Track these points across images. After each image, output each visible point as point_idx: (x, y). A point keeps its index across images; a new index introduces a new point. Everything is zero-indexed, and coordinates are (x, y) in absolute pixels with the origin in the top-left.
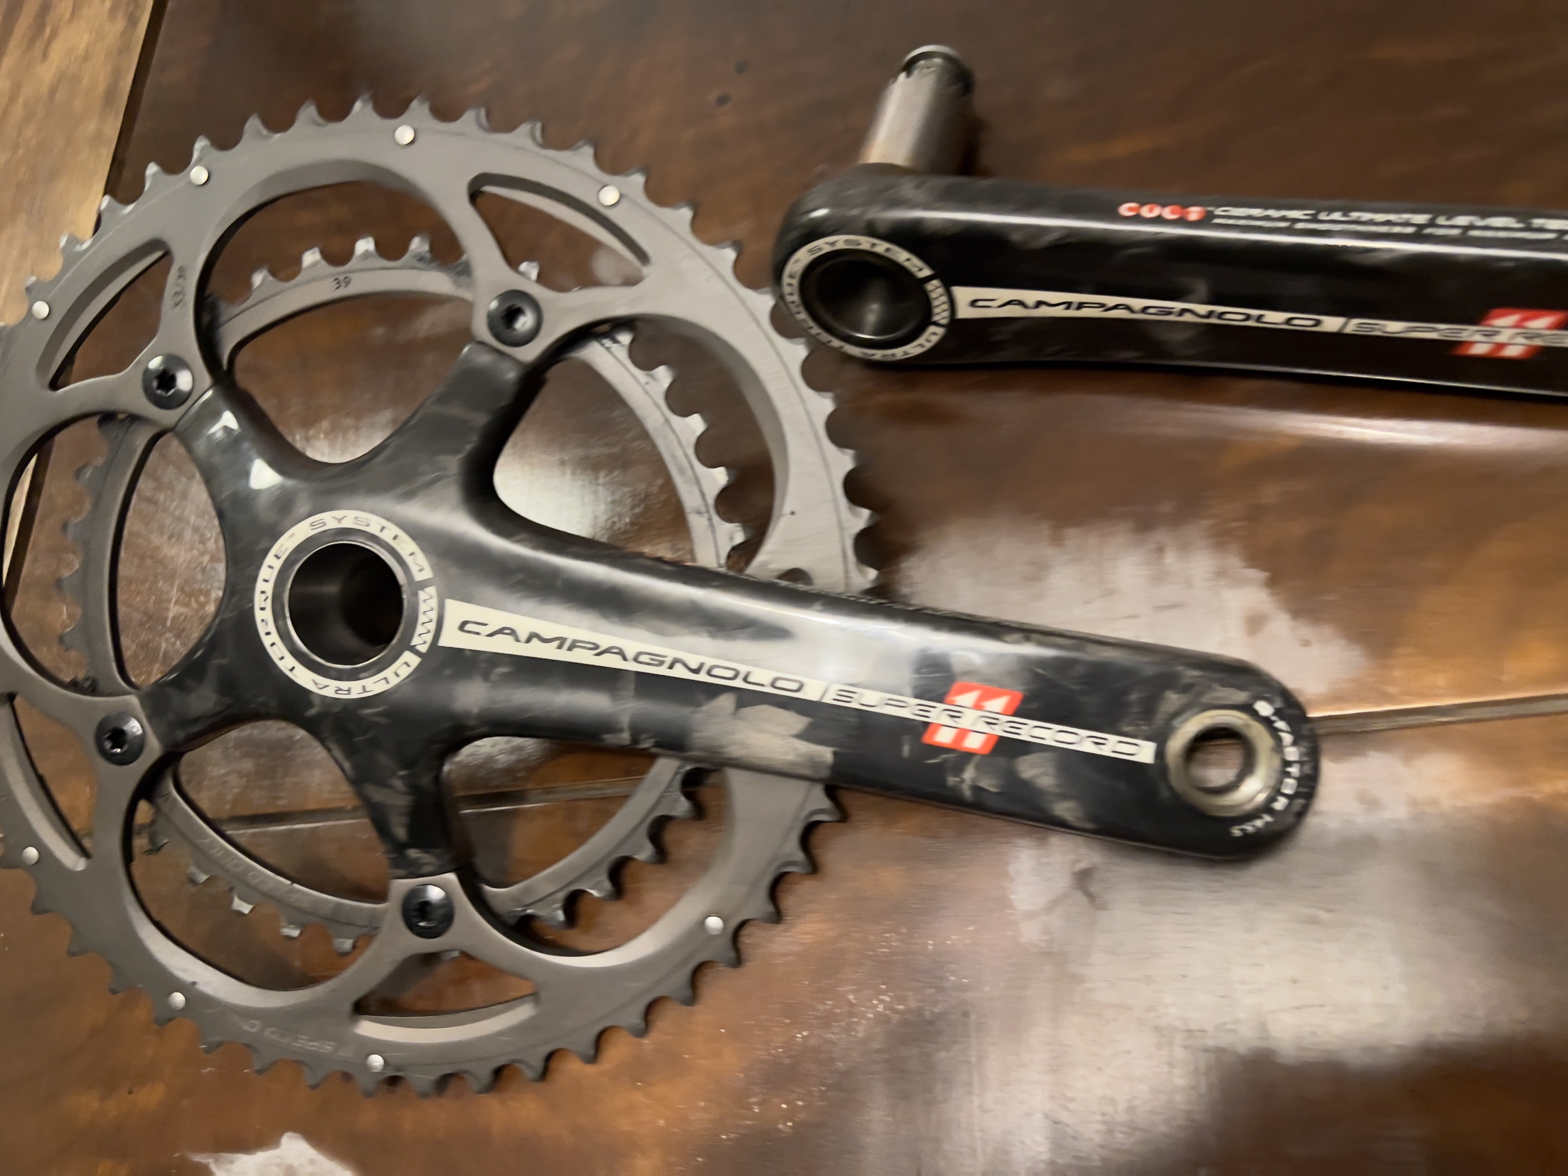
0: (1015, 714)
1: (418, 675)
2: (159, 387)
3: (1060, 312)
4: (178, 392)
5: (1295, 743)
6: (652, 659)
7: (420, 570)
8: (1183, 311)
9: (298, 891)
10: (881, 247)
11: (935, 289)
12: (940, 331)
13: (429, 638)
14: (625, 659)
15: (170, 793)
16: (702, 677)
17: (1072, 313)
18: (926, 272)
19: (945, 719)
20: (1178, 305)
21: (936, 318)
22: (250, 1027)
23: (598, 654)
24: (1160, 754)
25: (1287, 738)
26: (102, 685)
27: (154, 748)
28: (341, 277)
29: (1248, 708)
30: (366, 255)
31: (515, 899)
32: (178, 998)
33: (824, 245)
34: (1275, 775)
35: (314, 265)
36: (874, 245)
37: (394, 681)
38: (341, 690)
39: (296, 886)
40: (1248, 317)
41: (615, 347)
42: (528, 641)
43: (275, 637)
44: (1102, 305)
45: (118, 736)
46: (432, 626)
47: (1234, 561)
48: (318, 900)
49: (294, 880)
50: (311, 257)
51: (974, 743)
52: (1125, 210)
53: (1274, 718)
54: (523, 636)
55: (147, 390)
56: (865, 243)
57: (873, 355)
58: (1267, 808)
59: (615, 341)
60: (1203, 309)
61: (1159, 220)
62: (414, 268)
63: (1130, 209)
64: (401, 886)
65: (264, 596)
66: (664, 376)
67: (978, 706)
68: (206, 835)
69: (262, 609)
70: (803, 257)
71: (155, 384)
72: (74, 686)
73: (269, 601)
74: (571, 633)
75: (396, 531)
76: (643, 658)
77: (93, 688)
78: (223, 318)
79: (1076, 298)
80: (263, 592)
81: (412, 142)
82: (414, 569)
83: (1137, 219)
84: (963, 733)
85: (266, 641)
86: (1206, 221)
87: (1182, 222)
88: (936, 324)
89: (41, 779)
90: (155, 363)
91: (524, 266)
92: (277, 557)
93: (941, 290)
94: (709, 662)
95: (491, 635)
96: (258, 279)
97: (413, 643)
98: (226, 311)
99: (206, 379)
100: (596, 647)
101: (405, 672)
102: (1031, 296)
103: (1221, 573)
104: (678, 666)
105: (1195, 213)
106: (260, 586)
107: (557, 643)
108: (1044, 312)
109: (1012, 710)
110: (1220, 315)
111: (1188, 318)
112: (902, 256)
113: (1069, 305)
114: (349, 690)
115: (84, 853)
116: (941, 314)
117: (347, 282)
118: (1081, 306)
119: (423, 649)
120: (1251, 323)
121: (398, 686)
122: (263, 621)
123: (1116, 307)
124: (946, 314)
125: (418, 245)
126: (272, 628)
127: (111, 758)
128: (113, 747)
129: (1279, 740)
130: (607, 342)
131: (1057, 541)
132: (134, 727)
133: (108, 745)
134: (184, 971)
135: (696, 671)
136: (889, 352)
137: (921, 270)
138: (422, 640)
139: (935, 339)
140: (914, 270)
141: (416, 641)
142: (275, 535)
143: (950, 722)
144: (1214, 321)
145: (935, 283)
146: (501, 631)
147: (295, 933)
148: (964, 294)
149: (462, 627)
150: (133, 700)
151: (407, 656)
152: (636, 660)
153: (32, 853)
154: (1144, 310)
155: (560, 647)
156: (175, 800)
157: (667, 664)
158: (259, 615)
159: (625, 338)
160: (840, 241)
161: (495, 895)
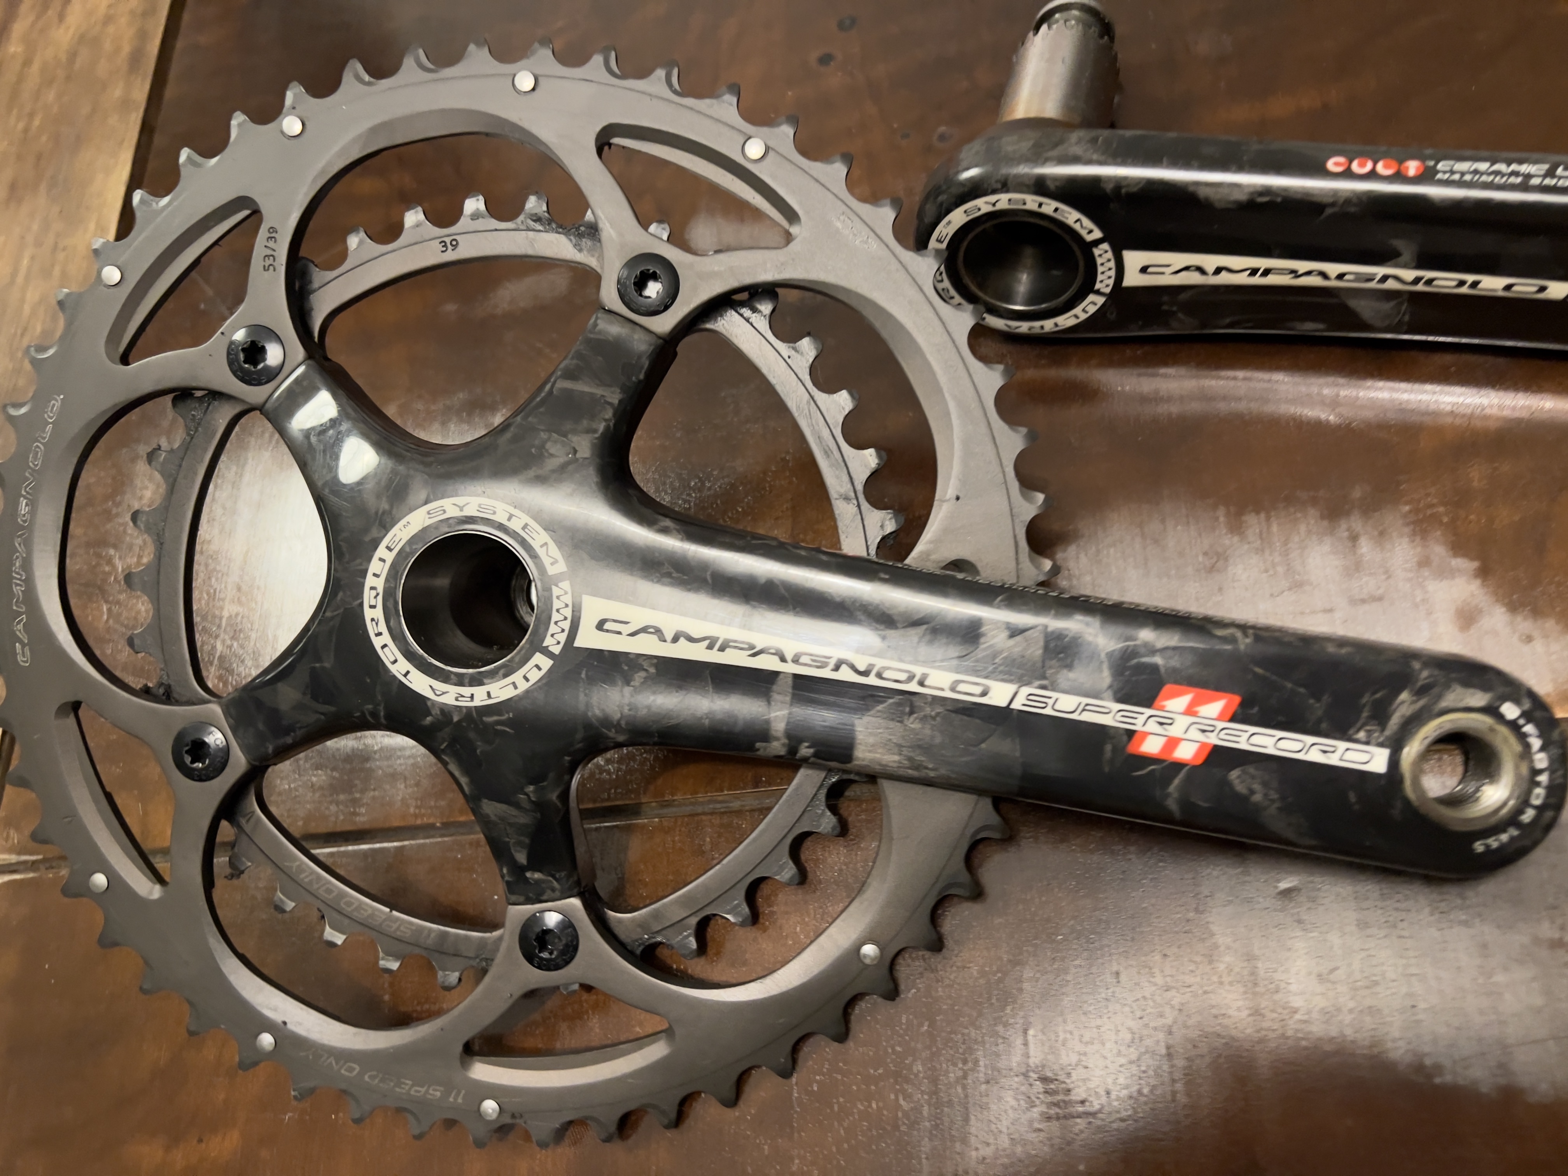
0: (1233, 719)
1: (549, 680)
2: (245, 362)
3: (1243, 279)
4: (267, 368)
5: (1543, 749)
6: (813, 661)
7: (552, 564)
8: (1385, 278)
9: (398, 919)
10: (1049, 207)
11: (1103, 254)
12: (1100, 300)
13: (562, 638)
14: (783, 659)
15: (253, 812)
16: (872, 680)
17: (1257, 280)
18: (1097, 234)
19: (1152, 726)
20: (1380, 271)
21: (1098, 286)
22: (350, 1072)
23: (754, 655)
24: (1394, 763)
25: (1536, 743)
26: (177, 691)
27: (239, 762)
28: (448, 240)
29: (1492, 710)
30: (475, 216)
31: (643, 925)
32: (267, 1040)
33: (983, 205)
34: (1525, 785)
35: (418, 225)
36: (1040, 205)
37: (523, 686)
38: (463, 696)
39: (395, 913)
40: (1462, 283)
41: (754, 318)
42: (675, 639)
43: (386, 638)
44: (1293, 272)
45: (199, 749)
46: (566, 625)
47: (1439, 550)
48: (421, 929)
49: (392, 907)
50: (413, 217)
51: (1185, 752)
52: (1334, 164)
53: (1521, 722)
54: (669, 636)
55: (232, 363)
56: (1031, 202)
57: (1017, 328)
58: (1513, 820)
59: (754, 310)
60: (1409, 275)
61: (1372, 175)
62: (529, 229)
63: (1337, 164)
64: (518, 912)
65: (374, 593)
66: (807, 348)
67: (1190, 711)
68: (296, 859)
69: (372, 607)
70: (957, 218)
71: (242, 356)
72: (146, 693)
73: (380, 598)
74: (723, 633)
75: (526, 519)
76: (803, 659)
77: (167, 696)
78: (316, 284)
79: (1262, 263)
80: (372, 588)
81: (534, 89)
82: (546, 561)
83: (1347, 174)
84: (1172, 743)
85: (377, 642)
86: (1427, 176)
87: (1399, 177)
88: (1098, 292)
89: (109, 797)
90: (240, 335)
91: (653, 228)
92: (389, 549)
93: (1110, 255)
94: (879, 663)
95: (633, 634)
96: (353, 241)
97: (545, 644)
98: (318, 276)
99: (300, 352)
100: (752, 647)
101: (535, 676)
102: (1210, 261)
103: (1424, 563)
104: (844, 668)
105: (1412, 167)
106: (370, 581)
107: (707, 642)
108: (1225, 279)
109: (1229, 715)
110: (1429, 282)
111: (1391, 284)
112: (1071, 216)
113: (1254, 272)
114: (472, 696)
115: (159, 878)
116: (1105, 281)
117: (455, 246)
118: (1267, 272)
119: (556, 650)
120: (1464, 290)
121: (527, 692)
122: (373, 620)
123: (1309, 273)
124: (1111, 282)
125: (533, 204)
126: (383, 627)
127: (190, 774)
128: (193, 762)
129: (1527, 746)
130: (747, 312)
131: (1236, 527)
132: (215, 738)
133: (188, 759)
134: (275, 1010)
135: (865, 673)
136: (1037, 324)
137: (1090, 232)
138: (554, 641)
139: (1092, 309)
140: (1083, 233)
141: (548, 642)
142: (386, 523)
143: (1158, 729)
144: (1420, 287)
145: (1105, 246)
146: (644, 630)
147: (394, 965)
148: (1134, 259)
149: (600, 626)
150: (216, 709)
151: (538, 658)
152: (796, 660)
153: (100, 880)
154: (1341, 277)
155: (710, 647)
156: (259, 820)
157: (832, 666)
158: (368, 614)
159: (766, 308)
160: (1003, 201)
161: (620, 921)
